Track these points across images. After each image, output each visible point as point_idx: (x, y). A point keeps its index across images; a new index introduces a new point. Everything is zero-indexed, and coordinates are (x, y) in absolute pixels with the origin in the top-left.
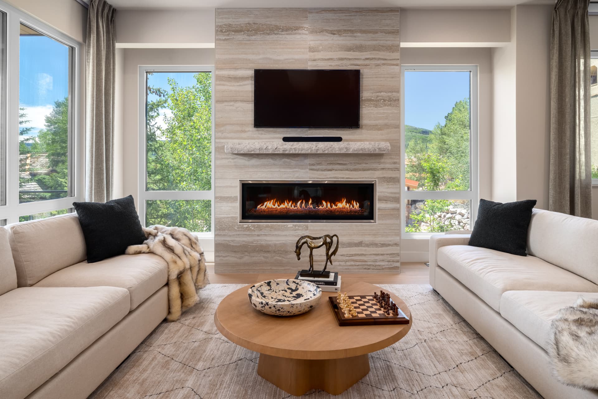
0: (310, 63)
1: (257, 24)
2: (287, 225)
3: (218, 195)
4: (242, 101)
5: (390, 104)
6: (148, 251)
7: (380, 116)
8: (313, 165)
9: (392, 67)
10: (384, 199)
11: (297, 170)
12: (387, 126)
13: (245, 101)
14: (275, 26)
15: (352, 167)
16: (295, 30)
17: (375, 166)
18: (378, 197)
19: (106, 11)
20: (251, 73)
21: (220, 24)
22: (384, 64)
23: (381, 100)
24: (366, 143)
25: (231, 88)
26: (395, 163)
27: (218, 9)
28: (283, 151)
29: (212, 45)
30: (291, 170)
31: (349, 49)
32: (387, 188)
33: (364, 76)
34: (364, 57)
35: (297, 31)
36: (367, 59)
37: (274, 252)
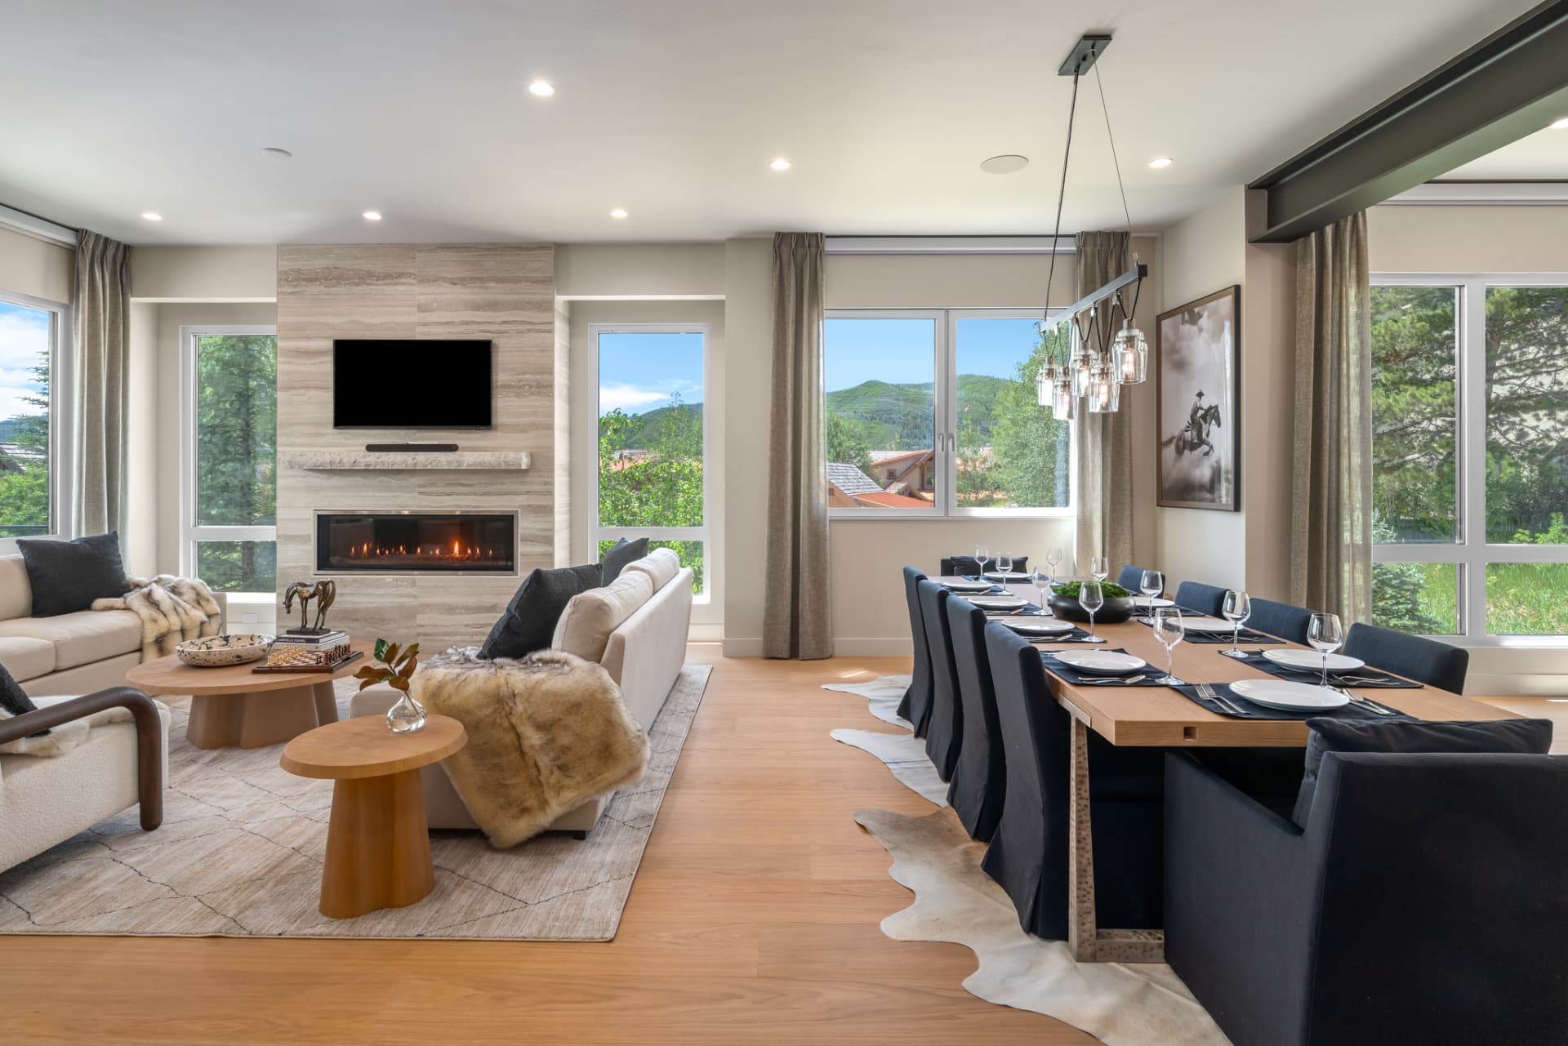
0: (419, 329)
1: (339, 268)
2: (384, 579)
3: (281, 533)
4: (317, 388)
5: (540, 392)
6: (123, 606)
7: (523, 410)
8: (424, 486)
9: (543, 334)
10: (530, 540)
11: (399, 493)
12: (534, 426)
13: (322, 388)
14: (367, 271)
15: (482, 490)
16: (396, 278)
17: (515, 487)
18: (521, 535)
19: (110, 252)
20: (330, 345)
21: (283, 269)
22: (530, 331)
23: (525, 385)
24: (487, 453)
25: (302, 368)
26: (546, 483)
27: (282, 245)
28: (366, 465)
29: (274, 300)
30: (391, 494)
31: (478, 307)
32: (534, 522)
33: (500, 350)
34: (499, 320)
35: (399, 280)
36: (504, 322)
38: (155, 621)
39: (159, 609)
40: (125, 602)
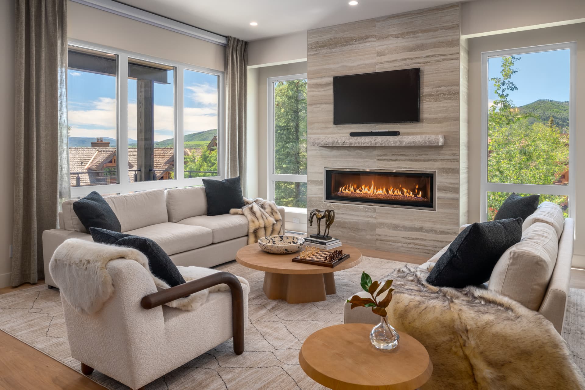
0: (377, 66)
1: (336, 38)
2: (359, 207)
3: (309, 179)
4: (326, 103)
5: (450, 97)
6: (241, 213)
7: (440, 109)
8: (380, 156)
9: (452, 61)
10: (444, 189)
11: (367, 160)
12: (446, 119)
13: (328, 103)
14: (350, 38)
15: (414, 158)
16: (365, 39)
17: (435, 157)
18: (438, 186)
19: (240, 45)
20: (332, 80)
21: (310, 43)
22: (444, 60)
23: (441, 94)
24: (417, 136)
25: (318, 93)
26: (454, 155)
27: (309, 30)
28: (350, 144)
29: (305, 60)
30: (362, 160)
31: (411, 49)
32: (447, 178)
33: (425, 73)
34: (425, 55)
35: (367, 40)
36: (427, 56)
37: (350, 228)
38: (253, 222)
39: (255, 216)
40: (242, 211)
